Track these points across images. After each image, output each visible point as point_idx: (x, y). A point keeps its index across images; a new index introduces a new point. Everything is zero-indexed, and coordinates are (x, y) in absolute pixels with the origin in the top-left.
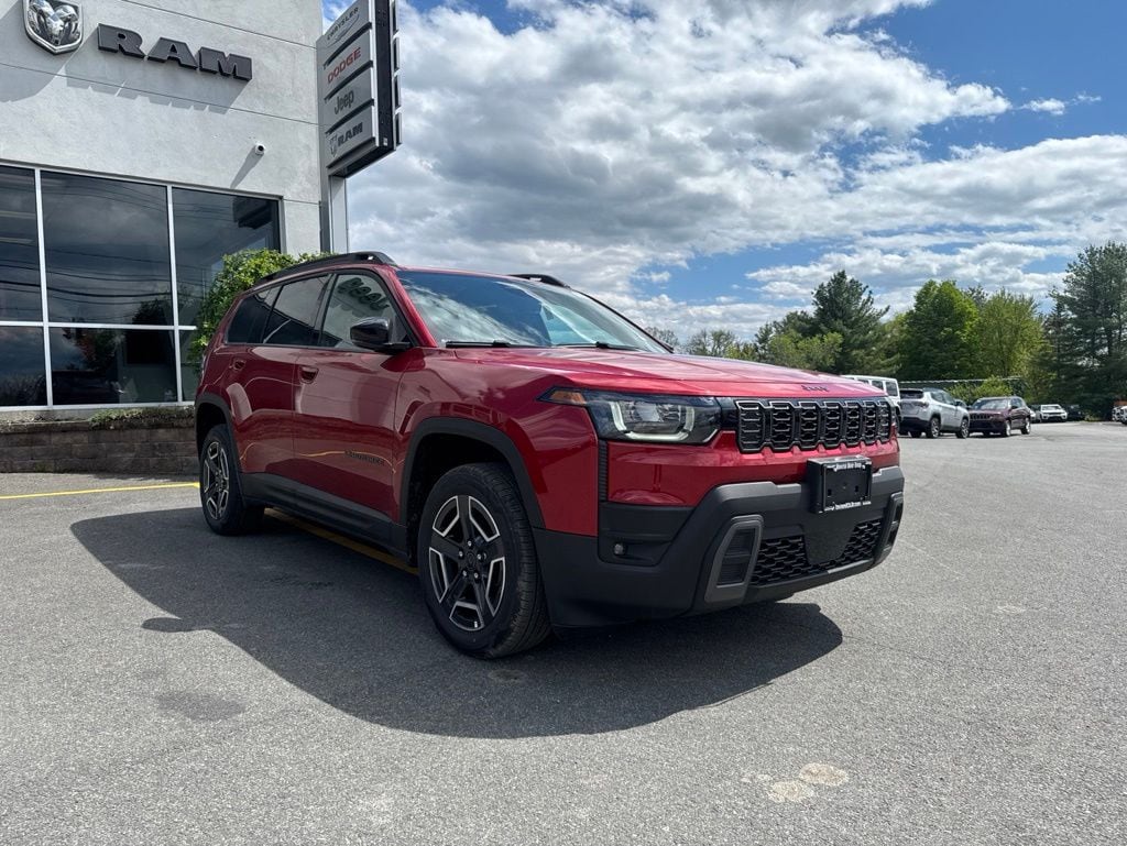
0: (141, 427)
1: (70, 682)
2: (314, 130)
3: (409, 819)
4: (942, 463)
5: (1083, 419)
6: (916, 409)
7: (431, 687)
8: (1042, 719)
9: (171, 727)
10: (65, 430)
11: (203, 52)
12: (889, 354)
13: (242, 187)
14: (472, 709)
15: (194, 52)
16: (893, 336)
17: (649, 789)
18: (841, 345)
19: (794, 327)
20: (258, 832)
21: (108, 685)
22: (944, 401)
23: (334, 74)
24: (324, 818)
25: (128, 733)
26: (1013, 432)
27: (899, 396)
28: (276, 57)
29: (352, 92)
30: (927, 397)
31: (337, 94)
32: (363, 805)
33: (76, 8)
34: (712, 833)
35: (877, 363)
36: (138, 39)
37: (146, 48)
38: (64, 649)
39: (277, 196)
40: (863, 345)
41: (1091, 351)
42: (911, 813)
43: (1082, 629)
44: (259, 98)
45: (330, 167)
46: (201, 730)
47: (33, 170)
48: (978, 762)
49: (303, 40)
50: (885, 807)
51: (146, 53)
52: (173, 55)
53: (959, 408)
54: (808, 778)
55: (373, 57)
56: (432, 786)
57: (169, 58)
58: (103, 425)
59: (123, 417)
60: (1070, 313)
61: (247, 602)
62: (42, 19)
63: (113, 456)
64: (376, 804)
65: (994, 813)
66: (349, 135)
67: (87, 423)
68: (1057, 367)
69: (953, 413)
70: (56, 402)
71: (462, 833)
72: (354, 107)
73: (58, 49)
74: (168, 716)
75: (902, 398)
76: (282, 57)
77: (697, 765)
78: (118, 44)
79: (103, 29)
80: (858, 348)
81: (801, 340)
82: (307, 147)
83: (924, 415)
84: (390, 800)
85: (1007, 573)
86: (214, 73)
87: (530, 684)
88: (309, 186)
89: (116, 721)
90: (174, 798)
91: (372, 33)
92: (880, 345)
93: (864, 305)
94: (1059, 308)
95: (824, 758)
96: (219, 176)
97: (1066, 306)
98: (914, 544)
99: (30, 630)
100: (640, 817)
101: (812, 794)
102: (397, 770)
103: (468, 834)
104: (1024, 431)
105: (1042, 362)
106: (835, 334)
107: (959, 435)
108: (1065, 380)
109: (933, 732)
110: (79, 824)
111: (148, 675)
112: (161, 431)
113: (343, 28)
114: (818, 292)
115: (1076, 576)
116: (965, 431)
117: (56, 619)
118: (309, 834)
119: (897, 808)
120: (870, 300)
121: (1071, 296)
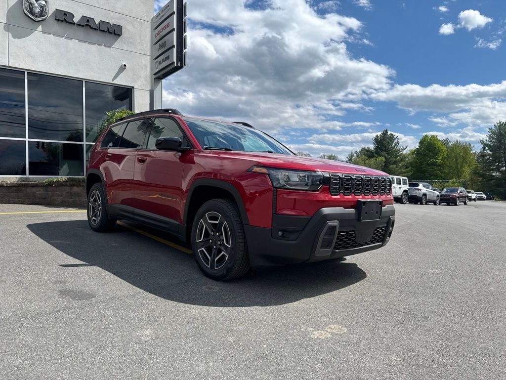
0: (67, 185)
1: (23, 284)
2: (149, 58)
3: (158, 339)
4: (423, 214)
5: (493, 199)
6: (416, 191)
7: (177, 291)
8: (435, 312)
9: (64, 302)
10: (33, 186)
11: (101, 22)
12: (407, 168)
13: (116, 82)
14: (192, 300)
15: (97, 23)
16: (409, 159)
17: (261, 331)
18: (384, 162)
19: (364, 154)
20: (94, 341)
21: (39, 286)
22: (428, 188)
23: (158, 34)
24: (122, 337)
25: (45, 303)
26: (460, 203)
27: (408, 186)
28: (133, 26)
29: (165, 42)
30: (421, 186)
31: (159, 43)
32: (139, 333)
33: (46, 2)
34: (284, 348)
35: (401, 171)
36: (73, 16)
37: (76, 20)
38: (23, 272)
39: (131, 87)
40: (395, 163)
41: (498, 169)
42: (369, 344)
43: (464, 279)
44: (125, 43)
45: (155, 74)
46: (76, 303)
47: (24, 72)
48: (403, 327)
49: (146, 19)
50: (359, 341)
51: (76, 22)
52: (88, 24)
53: (435, 192)
54: (329, 330)
55: (175, 26)
56: (169, 327)
57: (86, 25)
58: (50, 184)
59: (59, 181)
60: (488, 151)
61: (103, 257)
62: (31, 6)
63: (54, 198)
64: (145, 333)
65: (405, 345)
66: (164, 61)
67: (43, 183)
68: (483, 176)
69: (432, 194)
70: (30, 174)
71: (179, 344)
72: (166, 48)
73: (37, 19)
74: (63, 298)
75: (409, 186)
76: (136, 26)
77: (283, 324)
78: (64, 18)
79: (58, 11)
80: (392, 165)
81: (367, 160)
82: (146, 66)
83: (419, 194)
84: (152, 332)
85: (438, 257)
86: (105, 32)
87: (219, 291)
88: (146, 83)
89: (41, 298)
90: (60, 327)
91: (175, 16)
92: (403, 163)
93: (396, 145)
94: (484, 149)
95: (338, 323)
96: (106, 77)
97: (487, 148)
98: (400, 245)
99: (9, 264)
100: (254, 341)
101: (330, 335)
102: (156, 321)
103: (181, 345)
104: (465, 203)
105: (475, 173)
106: (382, 158)
107: (435, 204)
108: (486, 181)
109: (387, 315)
110: (20, 335)
111: (56, 283)
112: (75, 187)
113: (162, 14)
114: (375, 138)
115: (468, 260)
116: (438, 202)
117: (20, 261)
118: (115, 342)
119: (364, 342)
120: (398, 143)
121: (489, 143)
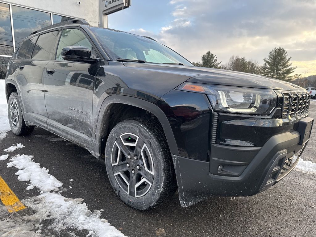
60: (268, 66)
93: (215, 61)
94: (265, 64)
114: (203, 57)
120: (216, 60)
121: (269, 61)
